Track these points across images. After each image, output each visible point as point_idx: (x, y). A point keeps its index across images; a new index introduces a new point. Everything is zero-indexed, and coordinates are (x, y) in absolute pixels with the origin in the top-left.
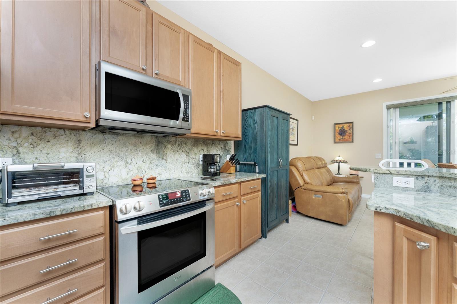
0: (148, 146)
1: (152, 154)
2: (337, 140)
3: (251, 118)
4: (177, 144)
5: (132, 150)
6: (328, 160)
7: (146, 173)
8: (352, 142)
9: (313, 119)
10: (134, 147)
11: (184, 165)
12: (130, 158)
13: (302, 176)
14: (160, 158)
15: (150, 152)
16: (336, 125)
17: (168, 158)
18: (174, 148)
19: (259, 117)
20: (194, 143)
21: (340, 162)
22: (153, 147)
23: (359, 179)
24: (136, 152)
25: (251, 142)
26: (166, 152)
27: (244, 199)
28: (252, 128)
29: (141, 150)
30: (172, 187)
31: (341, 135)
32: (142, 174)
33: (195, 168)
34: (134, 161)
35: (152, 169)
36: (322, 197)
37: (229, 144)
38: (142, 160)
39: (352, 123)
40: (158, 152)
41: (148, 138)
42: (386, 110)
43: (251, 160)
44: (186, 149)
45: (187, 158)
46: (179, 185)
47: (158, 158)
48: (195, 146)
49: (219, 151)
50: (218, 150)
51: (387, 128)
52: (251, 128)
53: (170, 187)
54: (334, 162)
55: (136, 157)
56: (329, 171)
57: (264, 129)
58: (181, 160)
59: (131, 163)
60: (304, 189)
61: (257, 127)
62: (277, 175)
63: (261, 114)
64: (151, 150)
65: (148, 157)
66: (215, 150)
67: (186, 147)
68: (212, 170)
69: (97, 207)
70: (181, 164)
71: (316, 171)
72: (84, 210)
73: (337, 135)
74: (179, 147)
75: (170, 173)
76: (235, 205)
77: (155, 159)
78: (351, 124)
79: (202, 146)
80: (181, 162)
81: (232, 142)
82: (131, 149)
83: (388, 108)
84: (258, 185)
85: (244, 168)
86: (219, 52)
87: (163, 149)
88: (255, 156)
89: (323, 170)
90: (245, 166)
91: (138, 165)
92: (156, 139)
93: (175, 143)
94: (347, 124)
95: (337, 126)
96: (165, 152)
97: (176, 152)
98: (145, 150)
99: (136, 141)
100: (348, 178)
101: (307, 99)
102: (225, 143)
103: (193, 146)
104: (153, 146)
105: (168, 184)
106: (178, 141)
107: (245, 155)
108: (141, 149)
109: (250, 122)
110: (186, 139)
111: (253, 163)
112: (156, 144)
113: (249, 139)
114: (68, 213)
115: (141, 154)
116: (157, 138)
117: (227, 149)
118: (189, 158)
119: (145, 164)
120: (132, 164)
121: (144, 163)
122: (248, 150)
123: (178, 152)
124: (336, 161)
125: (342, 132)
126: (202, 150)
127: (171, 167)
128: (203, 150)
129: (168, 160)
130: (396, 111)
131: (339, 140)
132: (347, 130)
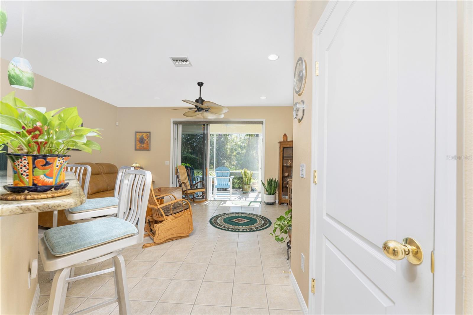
2: (138, 148)
8: (149, 150)
16: (137, 134)
31: (141, 143)
39: (149, 132)
42: (173, 125)
83: (174, 123)
94: (146, 134)
125: (142, 141)
130: (180, 127)
131: (139, 148)
132: (146, 139)
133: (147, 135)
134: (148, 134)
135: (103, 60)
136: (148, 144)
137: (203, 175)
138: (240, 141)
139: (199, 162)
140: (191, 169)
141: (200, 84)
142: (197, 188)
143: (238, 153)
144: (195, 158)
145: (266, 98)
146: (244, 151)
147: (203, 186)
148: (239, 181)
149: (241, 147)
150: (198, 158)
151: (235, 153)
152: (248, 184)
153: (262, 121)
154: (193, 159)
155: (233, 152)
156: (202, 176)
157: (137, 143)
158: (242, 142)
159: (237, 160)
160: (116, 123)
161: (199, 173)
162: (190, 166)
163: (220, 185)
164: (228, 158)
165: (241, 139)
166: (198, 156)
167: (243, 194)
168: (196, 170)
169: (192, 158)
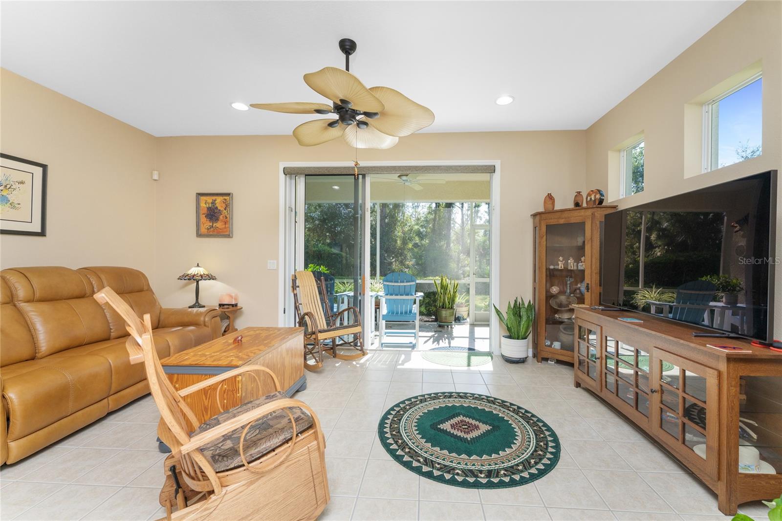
2: (203, 230)
8: (230, 236)
9: (156, 177)
21: (200, 278)
31: (211, 219)
39: (228, 194)
42: (283, 176)
54: (186, 278)
73: (203, 219)
78: (228, 198)
83: (287, 172)
94: (222, 198)
95: (203, 198)
124: (193, 276)
125: (212, 213)
130: (301, 182)
131: (206, 231)
132: (222, 209)
133: (225, 200)
134: (226, 198)
136: (228, 221)
137: (356, 290)
138: (417, 224)
139: (344, 262)
140: (329, 278)
141: (348, 47)
142: (342, 327)
143: (416, 245)
144: (337, 254)
145: (510, 100)
146: (426, 242)
147: (356, 321)
148: (427, 301)
149: (419, 234)
150: (344, 254)
151: (410, 246)
152: (449, 308)
153: (492, 164)
154: (334, 256)
155: (407, 244)
156: (352, 294)
157: (201, 221)
158: (422, 226)
159: (415, 257)
160: (153, 175)
161: (346, 285)
162: (327, 270)
163: (393, 313)
164: (399, 254)
165: (418, 219)
166: (344, 250)
167: (439, 329)
168: (340, 279)
169: (332, 254)
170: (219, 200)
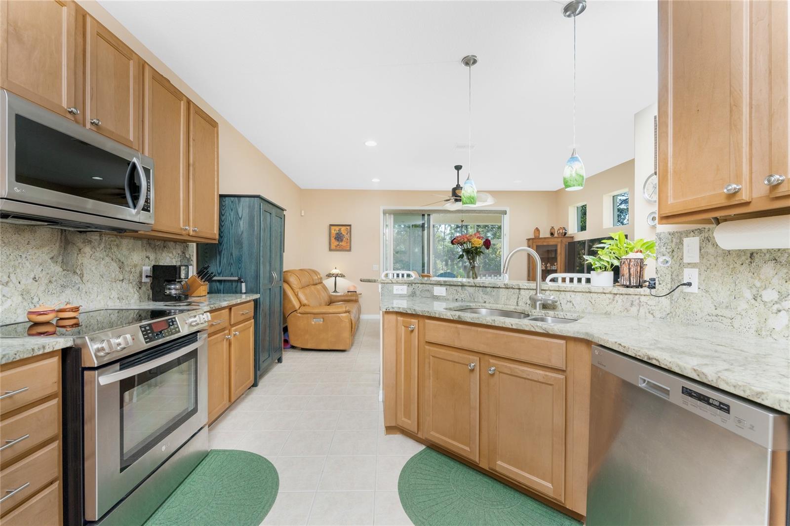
0: (45, 250)
1: (52, 264)
2: (333, 247)
3: (232, 210)
4: (103, 245)
5: (11, 257)
6: (323, 274)
7: (40, 303)
8: (350, 250)
9: (303, 215)
10: (15, 251)
11: (114, 284)
12: (5, 272)
13: (297, 296)
14: (69, 272)
15: (50, 260)
16: (332, 227)
17: (85, 272)
18: (97, 254)
19: (246, 211)
20: (132, 246)
21: (336, 276)
22: (55, 252)
23: (358, 297)
24: (20, 261)
25: (231, 246)
26: (82, 260)
27: (235, 331)
28: (234, 225)
29: (30, 257)
30: (92, 325)
31: (338, 240)
32: (32, 303)
33: (135, 290)
34: (15, 277)
35: (52, 294)
36: (323, 320)
37: (190, 249)
38: (32, 276)
39: (350, 225)
40: (65, 260)
41: (45, 232)
42: (382, 215)
43: (232, 274)
44: (119, 255)
45: (119, 272)
46: (105, 321)
47: (65, 271)
48: (134, 250)
49: (174, 259)
50: (172, 259)
51: (384, 235)
52: (232, 225)
53: (88, 326)
54: (329, 276)
55: (18, 270)
56: (325, 288)
57: (254, 228)
58: (109, 275)
59: (7, 283)
60: (301, 314)
61: (243, 225)
62: (270, 296)
63: (249, 207)
64: (51, 256)
65: (45, 270)
66: (168, 257)
67: (119, 253)
68: (173, 292)
69: (51, 350)
70: (109, 283)
71: (313, 288)
72: (34, 355)
73: (333, 240)
74: (105, 251)
75: (88, 300)
76: (225, 340)
77: (60, 274)
78: (348, 227)
79: (146, 251)
80: (110, 280)
81: (195, 244)
82: (8, 253)
83: (385, 213)
84: (249, 309)
85: (219, 287)
86: (189, 102)
87: (76, 255)
88: (239, 268)
89: (319, 287)
90: (221, 284)
91: (23, 287)
92: (62, 234)
93: (99, 244)
94: (345, 227)
96: (80, 261)
97: (101, 261)
98: (39, 256)
99: (19, 238)
100: (346, 296)
101: (296, 185)
102: (184, 247)
103: (131, 250)
104: (55, 249)
105: (85, 321)
106: (103, 241)
107: (220, 266)
108: (29, 254)
109: (230, 216)
110: (118, 237)
111: (236, 278)
112: (62, 244)
113: (226, 243)
114: (10, 361)
115: (30, 263)
116: (64, 234)
117: (186, 257)
118: (124, 272)
119: (39, 284)
120: (10, 284)
121: (37, 283)
122: (225, 259)
123: (104, 262)
124: (333, 275)
125: (339, 237)
126: (147, 257)
127: (90, 290)
128: (149, 258)
129: (85, 275)
130: (392, 216)
131: (335, 247)
132: (345, 234)
134: (347, 227)
135: (371, 143)
136: (348, 241)
141: (458, 168)
153: (505, 210)
157: (332, 241)
160: (301, 213)
170: (343, 228)
